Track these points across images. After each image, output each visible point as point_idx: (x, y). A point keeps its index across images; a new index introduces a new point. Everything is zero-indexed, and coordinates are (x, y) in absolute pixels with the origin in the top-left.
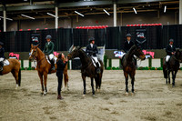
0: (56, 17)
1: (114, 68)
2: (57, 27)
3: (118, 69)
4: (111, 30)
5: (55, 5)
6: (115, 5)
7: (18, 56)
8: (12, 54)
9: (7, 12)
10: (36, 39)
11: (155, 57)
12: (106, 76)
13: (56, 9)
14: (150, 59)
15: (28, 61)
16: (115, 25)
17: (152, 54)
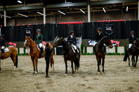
0: (44, 15)
1: (89, 54)
2: (44, 23)
3: (91, 54)
4: (86, 25)
5: (43, 6)
6: (89, 6)
7: (15, 44)
8: (11, 43)
9: (7, 12)
10: (29, 32)
11: (120, 46)
12: (83, 59)
13: (44, 9)
14: (116, 47)
15: (23, 49)
16: (89, 21)
17: (118, 43)
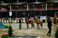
5: (27, 3)
6: (46, 3)
8: (16, 18)
10: (24, 14)
